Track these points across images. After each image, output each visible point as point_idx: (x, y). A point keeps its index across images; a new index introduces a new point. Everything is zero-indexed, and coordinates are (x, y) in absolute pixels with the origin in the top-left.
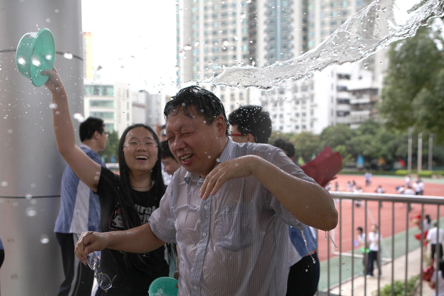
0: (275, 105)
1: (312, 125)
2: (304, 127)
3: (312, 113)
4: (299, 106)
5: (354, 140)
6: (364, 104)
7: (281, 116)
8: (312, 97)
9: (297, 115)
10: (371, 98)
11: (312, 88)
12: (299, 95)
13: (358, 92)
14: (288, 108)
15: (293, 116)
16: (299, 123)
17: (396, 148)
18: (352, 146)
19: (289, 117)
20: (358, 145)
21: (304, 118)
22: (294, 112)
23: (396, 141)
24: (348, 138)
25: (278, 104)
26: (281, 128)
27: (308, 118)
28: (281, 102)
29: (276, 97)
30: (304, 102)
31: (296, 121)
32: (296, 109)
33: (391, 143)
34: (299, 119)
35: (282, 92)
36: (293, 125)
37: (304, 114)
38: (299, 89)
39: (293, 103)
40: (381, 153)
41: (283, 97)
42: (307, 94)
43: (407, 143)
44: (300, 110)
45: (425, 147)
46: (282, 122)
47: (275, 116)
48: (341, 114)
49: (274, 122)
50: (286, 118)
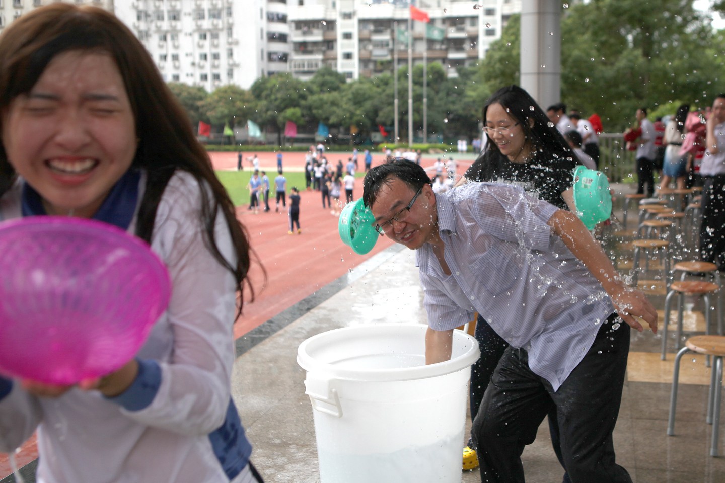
0: (164, 38)
1: (230, 74)
2: (217, 77)
3: (230, 54)
4: (207, 43)
5: (312, 99)
6: (315, 44)
7: (175, 58)
8: (230, 29)
9: (205, 57)
10: (324, 35)
11: (230, 14)
12: (206, 24)
13: (303, 25)
14: (188, 45)
15: (197, 60)
16: (208, 71)
17: (376, 111)
18: (310, 108)
19: (190, 60)
20: (320, 107)
21: (216, 62)
22: (197, 53)
23: (376, 102)
24: (303, 97)
25: (169, 37)
26: (176, 77)
27: (223, 62)
28: (175, 33)
29: (165, 25)
30: (215, 36)
31: (202, 67)
32: (201, 47)
33: (368, 105)
34: (208, 65)
35: (175, 16)
36: (198, 73)
37: (216, 57)
38: (207, 14)
39: (196, 36)
40: (356, 118)
41: (179, 25)
42: (220, 23)
43: (392, 104)
44: (208, 49)
45: (417, 110)
46: (177, 68)
47: (164, 58)
48: (275, 57)
49: (163, 68)
50: (185, 62)
